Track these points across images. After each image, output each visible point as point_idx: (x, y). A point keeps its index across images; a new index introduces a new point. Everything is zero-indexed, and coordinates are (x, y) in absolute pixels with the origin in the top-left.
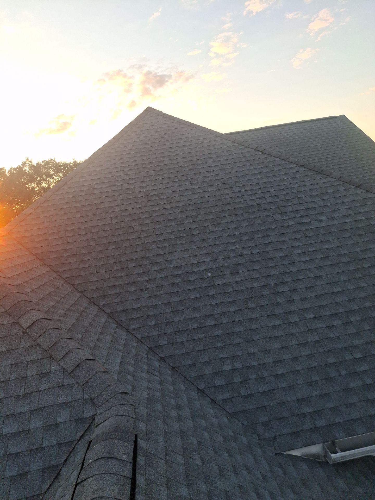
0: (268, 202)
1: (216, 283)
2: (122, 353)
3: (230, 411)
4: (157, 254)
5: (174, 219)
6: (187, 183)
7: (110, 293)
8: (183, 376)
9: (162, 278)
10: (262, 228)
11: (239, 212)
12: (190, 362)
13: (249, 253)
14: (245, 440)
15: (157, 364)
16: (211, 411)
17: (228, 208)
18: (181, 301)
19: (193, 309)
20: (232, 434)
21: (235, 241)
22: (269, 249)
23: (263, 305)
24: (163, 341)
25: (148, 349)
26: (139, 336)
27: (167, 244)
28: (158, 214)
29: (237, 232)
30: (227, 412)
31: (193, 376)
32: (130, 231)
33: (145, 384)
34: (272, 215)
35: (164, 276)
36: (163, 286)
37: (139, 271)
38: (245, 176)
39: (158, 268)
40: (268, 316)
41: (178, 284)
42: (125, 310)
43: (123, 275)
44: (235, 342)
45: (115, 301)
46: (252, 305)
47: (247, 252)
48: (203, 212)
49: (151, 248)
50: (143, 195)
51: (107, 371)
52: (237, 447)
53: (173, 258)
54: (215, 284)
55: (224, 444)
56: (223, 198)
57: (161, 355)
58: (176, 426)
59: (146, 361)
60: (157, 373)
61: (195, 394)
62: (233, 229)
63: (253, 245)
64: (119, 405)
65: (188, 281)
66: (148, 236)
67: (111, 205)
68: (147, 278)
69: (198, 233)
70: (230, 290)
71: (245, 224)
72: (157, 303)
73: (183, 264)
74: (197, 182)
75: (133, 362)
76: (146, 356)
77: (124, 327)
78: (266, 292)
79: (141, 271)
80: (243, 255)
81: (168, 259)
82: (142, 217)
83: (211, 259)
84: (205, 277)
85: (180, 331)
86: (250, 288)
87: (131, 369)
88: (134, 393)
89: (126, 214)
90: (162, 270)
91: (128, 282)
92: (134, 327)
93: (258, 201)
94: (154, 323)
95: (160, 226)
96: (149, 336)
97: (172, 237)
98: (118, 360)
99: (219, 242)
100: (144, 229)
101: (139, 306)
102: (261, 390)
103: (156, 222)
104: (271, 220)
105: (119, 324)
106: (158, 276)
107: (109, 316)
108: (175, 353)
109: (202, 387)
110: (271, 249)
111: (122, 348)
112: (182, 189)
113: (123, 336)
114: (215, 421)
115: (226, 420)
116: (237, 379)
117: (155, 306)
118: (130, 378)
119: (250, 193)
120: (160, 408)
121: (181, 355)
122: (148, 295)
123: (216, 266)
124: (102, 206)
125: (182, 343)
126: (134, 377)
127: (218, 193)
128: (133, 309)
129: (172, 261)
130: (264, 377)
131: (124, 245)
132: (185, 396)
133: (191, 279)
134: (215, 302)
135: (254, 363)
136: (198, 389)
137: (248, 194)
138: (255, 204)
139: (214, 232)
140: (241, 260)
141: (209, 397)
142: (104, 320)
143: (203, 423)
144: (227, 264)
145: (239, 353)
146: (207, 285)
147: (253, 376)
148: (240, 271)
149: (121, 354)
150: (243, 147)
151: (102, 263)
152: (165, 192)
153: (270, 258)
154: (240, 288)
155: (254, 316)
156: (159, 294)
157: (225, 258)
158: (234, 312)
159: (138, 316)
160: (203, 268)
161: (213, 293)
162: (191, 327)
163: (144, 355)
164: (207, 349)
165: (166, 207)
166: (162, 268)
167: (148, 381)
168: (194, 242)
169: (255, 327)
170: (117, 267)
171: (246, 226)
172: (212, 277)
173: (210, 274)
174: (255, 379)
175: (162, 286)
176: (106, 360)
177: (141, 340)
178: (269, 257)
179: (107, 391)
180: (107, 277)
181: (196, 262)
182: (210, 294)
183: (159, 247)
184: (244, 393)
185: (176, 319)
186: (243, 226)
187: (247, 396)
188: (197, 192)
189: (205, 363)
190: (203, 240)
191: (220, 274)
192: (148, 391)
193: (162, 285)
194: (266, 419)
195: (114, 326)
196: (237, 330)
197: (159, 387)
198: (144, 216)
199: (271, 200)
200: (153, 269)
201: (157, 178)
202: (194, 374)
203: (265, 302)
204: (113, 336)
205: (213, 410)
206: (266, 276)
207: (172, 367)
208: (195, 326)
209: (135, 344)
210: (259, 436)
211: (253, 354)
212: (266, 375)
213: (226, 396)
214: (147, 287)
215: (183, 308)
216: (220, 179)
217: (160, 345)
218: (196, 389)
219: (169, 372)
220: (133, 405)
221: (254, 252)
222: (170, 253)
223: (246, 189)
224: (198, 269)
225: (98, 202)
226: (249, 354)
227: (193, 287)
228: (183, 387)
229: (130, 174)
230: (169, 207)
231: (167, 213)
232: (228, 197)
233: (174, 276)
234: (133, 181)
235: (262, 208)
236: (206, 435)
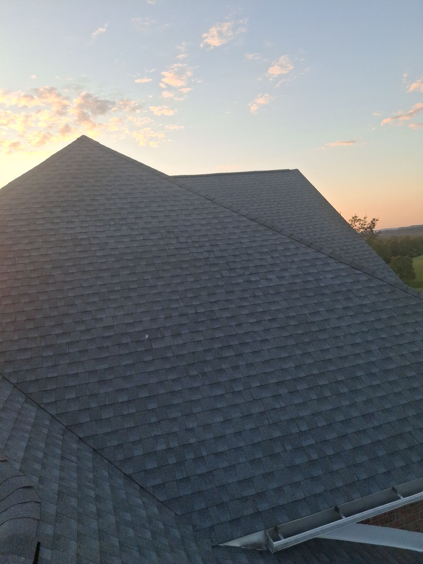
0: (216, 256)
1: (155, 346)
2: (30, 434)
3: (162, 498)
4: (82, 311)
5: (108, 269)
6: (126, 228)
7: (18, 358)
8: (107, 460)
9: (88, 340)
10: (209, 285)
11: (185, 266)
12: (116, 443)
13: (194, 311)
14: (177, 533)
15: (75, 446)
16: (139, 501)
17: (173, 260)
18: (111, 369)
19: (125, 378)
20: (163, 527)
21: (178, 297)
22: (216, 308)
23: (206, 371)
24: (85, 418)
25: (64, 427)
26: (54, 412)
27: (97, 299)
28: (87, 262)
29: (181, 288)
30: (158, 500)
31: (119, 460)
32: (50, 282)
33: (56, 473)
34: (220, 271)
35: (90, 337)
36: (89, 351)
37: (58, 331)
38: (193, 225)
39: (83, 328)
40: (211, 385)
41: (107, 347)
42: (36, 380)
43: (37, 335)
44: (171, 416)
45: (24, 368)
46: (195, 373)
47: (191, 311)
48: (143, 263)
49: (76, 302)
50: (70, 238)
51: (7, 459)
52: (167, 544)
53: (103, 316)
54: (152, 348)
55: (152, 541)
56: (167, 248)
57: (81, 436)
58: (94, 525)
59: (61, 443)
60: (73, 458)
61: (121, 481)
62: (177, 284)
63: (198, 303)
64: (19, 504)
65: (120, 345)
66: (73, 288)
67: (27, 248)
68: (69, 341)
69: (136, 286)
70: (170, 354)
71: (191, 279)
72: (80, 372)
73: (115, 324)
74: (138, 227)
75: (43, 445)
76: (62, 437)
77: (34, 401)
78: (209, 357)
79: (61, 332)
80: (187, 314)
81: (97, 318)
82: (66, 265)
83: (149, 318)
84: (142, 339)
85: (106, 405)
86: (193, 352)
87: (40, 455)
88: (41, 487)
89: (46, 260)
90: (88, 330)
91: (43, 344)
92: (48, 401)
93: (206, 255)
94: (73, 396)
95: (89, 277)
96: (66, 413)
97: (103, 290)
98: (24, 444)
99: (161, 299)
100: (68, 279)
101: (55, 375)
102: (199, 472)
103: (84, 272)
104: (219, 276)
105: (29, 398)
106: (83, 338)
107: (15, 387)
108: (98, 432)
109: (129, 471)
110: (217, 308)
111: (29, 428)
112: (118, 234)
113: (32, 412)
114: (143, 513)
115: (156, 510)
116: (172, 460)
117: (77, 375)
118: (38, 467)
119: (197, 245)
120: (74, 502)
121: (107, 434)
122: (68, 361)
123: (155, 326)
124: (16, 248)
125: (108, 420)
126: (43, 465)
127: (162, 242)
128: (48, 378)
129: (101, 319)
130: (203, 457)
131: (41, 298)
132: (108, 484)
133: (124, 341)
134: (152, 369)
135: (192, 441)
136: (125, 474)
137: (195, 245)
138: (202, 257)
139: (155, 286)
140: (184, 321)
141: (137, 483)
142: (8, 393)
143: (128, 517)
144: (168, 325)
145: (176, 429)
146: (143, 349)
147: (190, 456)
148: (182, 332)
149: (27, 435)
150: (192, 193)
151: (10, 320)
152: (98, 236)
153: (216, 319)
154: (181, 353)
155: (195, 385)
156: (82, 360)
157: (166, 318)
158: (173, 380)
159: (54, 387)
160: (139, 328)
161: (150, 358)
162: (120, 401)
163: (59, 436)
164: (138, 426)
165: (98, 254)
166: (89, 328)
167: (62, 469)
168: (130, 297)
169: (195, 397)
170: (30, 325)
171: (191, 282)
172: (150, 340)
173: (147, 336)
174: (193, 459)
175: (87, 351)
176: (6, 445)
177: (56, 418)
178: (215, 317)
179: (4, 486)
180: (16, 337)
181: (132, 321)
182: (146, 359)
183: (86, 303)
184: (179, 476)
185: (102, 391)
186: (188, 281)
187: (182, 480)
188: (137, 239)
189: (134, 443)
190: (141, 296)
191: (160, 336)
192: (60, 482)
193: (87, 349)
194: (203, 505)
195: (22, 399)
196: (175, 402)
197: (75, 475)
198: (70, 264)
199: (219, 254)
200: (77, 329)
201: (88, 219)
202: (120, 457)
203: (208, 369)
204: (19, 413)
205: (141, 499)
206: (211, 339)
207: (94, 450)
208: (125, 399)
209: (47, 423)
210: (194, 526)
211: (192, 430)
212: (204, 454)
213: (158, 481)
214: (68, 351)
215: (112, 377)
216: (165, 226)
217: (81, 422)
218: (122, 475)
219: (91, 455)
220: (38, 502)
221: (199, 311)
222: (102, 310)
223: (193, 240)
224: (133, 330)
225: (11, 243)
226: (187, 430)
227: (127, 351)
228: (106, 474)
229: (54, 212)
230: (102, 254)
231: (99, 261)
232: (174, 248)
233: (103, 338)
234: (57, 221)
235: (210, 263)
236: (131, 533)
